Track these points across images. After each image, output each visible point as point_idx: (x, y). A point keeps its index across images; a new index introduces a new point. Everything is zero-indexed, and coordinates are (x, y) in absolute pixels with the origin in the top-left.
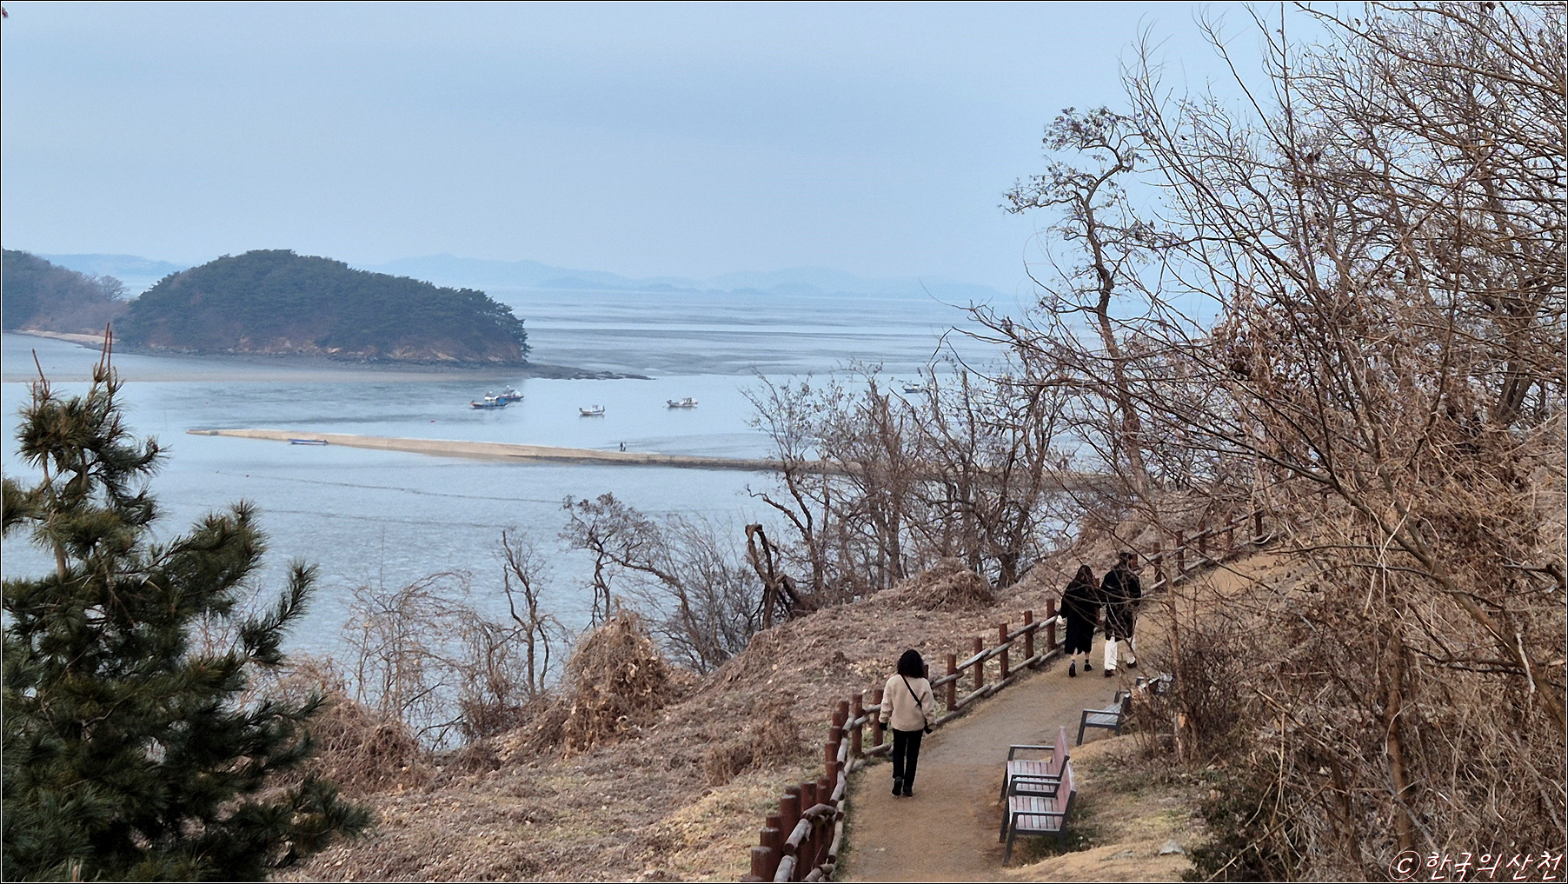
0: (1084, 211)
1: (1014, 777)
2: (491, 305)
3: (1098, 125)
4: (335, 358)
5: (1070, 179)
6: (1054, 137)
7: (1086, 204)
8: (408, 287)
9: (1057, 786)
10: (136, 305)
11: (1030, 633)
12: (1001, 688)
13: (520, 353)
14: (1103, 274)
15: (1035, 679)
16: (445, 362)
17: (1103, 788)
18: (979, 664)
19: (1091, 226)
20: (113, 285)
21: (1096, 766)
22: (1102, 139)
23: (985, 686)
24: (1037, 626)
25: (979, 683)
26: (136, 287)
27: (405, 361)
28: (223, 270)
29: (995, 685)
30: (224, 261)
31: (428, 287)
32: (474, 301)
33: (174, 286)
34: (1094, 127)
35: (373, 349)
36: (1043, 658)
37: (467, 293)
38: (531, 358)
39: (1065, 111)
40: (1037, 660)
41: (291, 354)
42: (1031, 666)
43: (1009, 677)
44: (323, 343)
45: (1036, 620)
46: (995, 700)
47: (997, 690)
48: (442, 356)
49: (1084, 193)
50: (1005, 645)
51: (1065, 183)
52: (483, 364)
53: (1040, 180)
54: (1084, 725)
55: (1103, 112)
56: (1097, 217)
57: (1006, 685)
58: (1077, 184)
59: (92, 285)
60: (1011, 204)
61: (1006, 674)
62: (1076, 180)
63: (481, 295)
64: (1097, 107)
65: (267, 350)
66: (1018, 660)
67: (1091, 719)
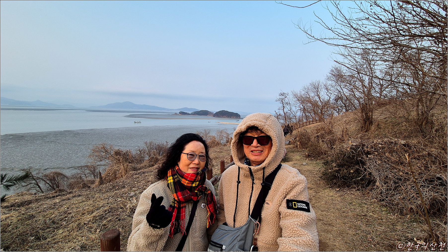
3: (284, 94)
6: (280, 95)
14: (284, 106)
16: (235, 118)
20: (213, 112)
27: (232, 118)
35: (230, 117)
41: (225, 117)
44: (227, 117)
51: (281, 99)
52: (237, 118)
53: (278, 99)
60: (276, 101)
64: (284, 92)
65: (223, 117)
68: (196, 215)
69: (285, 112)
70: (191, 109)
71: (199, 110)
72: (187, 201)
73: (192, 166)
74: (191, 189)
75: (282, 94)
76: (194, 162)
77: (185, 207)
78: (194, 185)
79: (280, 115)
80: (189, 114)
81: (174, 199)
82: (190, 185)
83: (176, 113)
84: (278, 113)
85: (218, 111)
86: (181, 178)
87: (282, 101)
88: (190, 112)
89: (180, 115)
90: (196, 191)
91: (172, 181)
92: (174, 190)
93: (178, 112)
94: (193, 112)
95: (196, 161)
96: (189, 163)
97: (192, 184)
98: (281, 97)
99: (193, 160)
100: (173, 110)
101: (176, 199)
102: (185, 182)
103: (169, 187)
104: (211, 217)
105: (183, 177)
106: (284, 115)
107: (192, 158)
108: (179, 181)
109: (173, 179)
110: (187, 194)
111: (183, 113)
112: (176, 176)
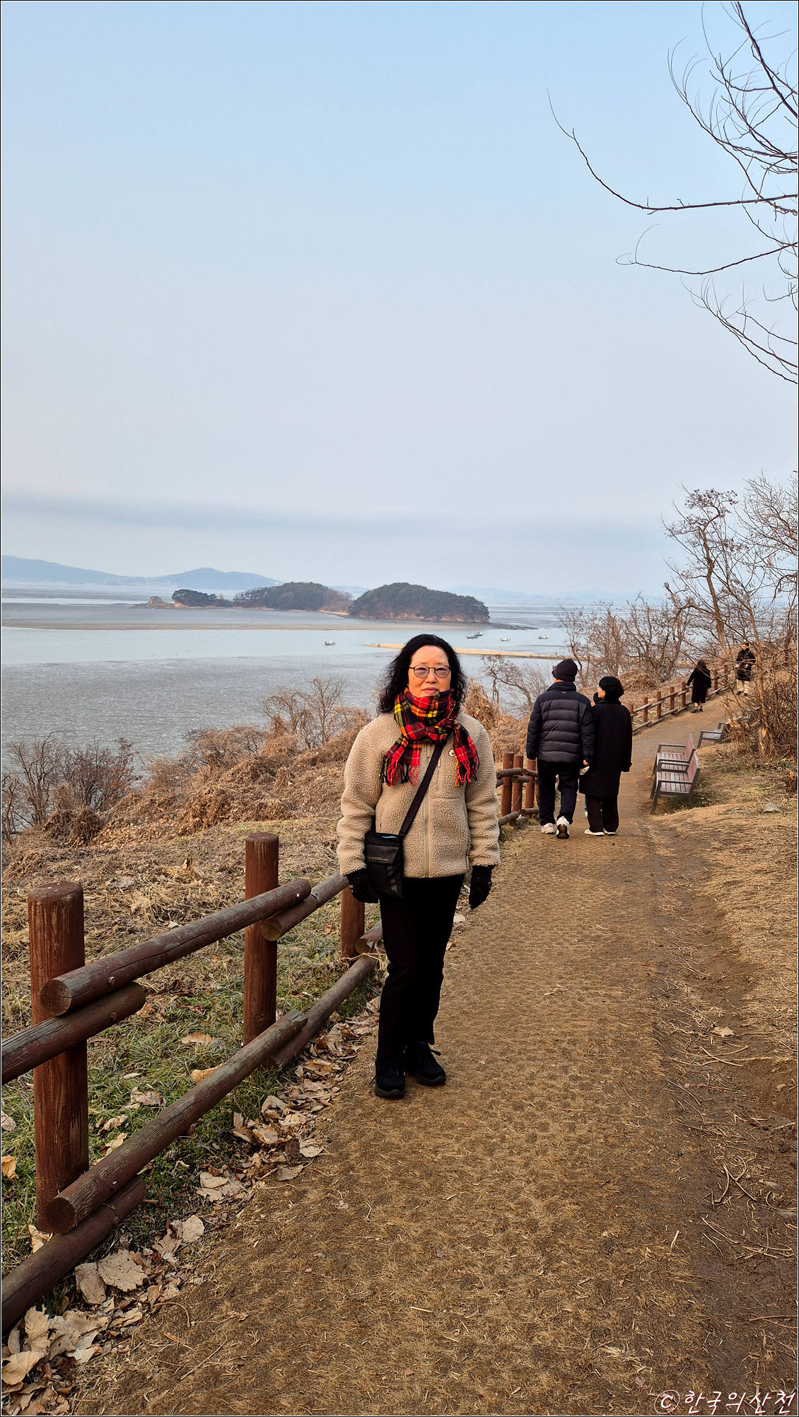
0: (701, 534)
1: (660, 760)
2: (477, 602)
3: (710, 498)
4: (422, 620)
5: (696, 521)
6: (690, 503)
7: (703, 531)
8: (447, 595)
9: (688, 766)
10: (355, 601)
11: (673, 697)
12: (657, 723)
13: (487, 619)
14: (709, 561)
15: (675, 719)
16: (460, 622)
17: (714, 770)
18: (646, 710)
19: (705, 540)
20: (349, 595)
21: (710, 758)
22: (711, 503)
23: (649, 721)
24: (676, 694)
25: (646, 720)
26: (356, 597)
27: (446, 621)
28: (385, 589)
29: (653, 721)
30: (385, 586)
31: (455, 595)
32: (471, 600)
33: (369, 594)
34: (708, 499)
35: (435, 617)
36: (679, 710)
37: (468, 597)
38: (490, 621)
39: (695, 491)
40: (676, 711)
41: (407, 619)
42: (673, 713)
43: (661, 718)
44: (418, 615)
45: (675, 691)
46: (653, 728)
47: (655, 724)
48: (459, 620)
49: (702, 527)
50: (660, 702)
51: (694, 523)
52: (473, 623)
53: (683, 522)
54: (701, 738)
55: (712, 491)
56: (708, 537)
57: (659, 722)
58: (699, 523)
59: (342, 595)
60: (669, 533)
61: (660, 716)
62: (699, 522)
63: (473, 598)
64: (710, 489)
65: (399, 617)
66: (666, 710)
67: (705, 736)
68: (439, 765)
69: (717, 591)
70: (234, 577)
71: (277, 584)
72: (423, 739)
73: (425, 686)
74: (426, 722)
75: (702, 500)
76: (427, 681)
77: (420, 749)
78: (430, 716)
79: (690, 604)
80: (223, 603)
81: (402, 735)
82: (424, 715)
83: (156, 598)
84: (682, 597)
85: (372, 588)
86: (410, 705)
87: (700, 530)
88: (229, 594)
89: (177, 605)
90: (437, 727)
91: (399, 710)
92: (401, 723)
93: (167, 592)
94: (244, 591)
95: (431, 677)
96: (419, 683)
97: (427, 713)
98: (697, 512)
99: (426, 677)
100: (140, 580)
101: (405, 735)
102: (417, 711)
103: (395, 719)
104: (462, 770)
105: (412, 704)
106: (711, 603)
107: (423, 673)
108: (409, 709)
109: (402, 707)
110: (421, 728)
111: (191, 599)
112: (405, 703)
